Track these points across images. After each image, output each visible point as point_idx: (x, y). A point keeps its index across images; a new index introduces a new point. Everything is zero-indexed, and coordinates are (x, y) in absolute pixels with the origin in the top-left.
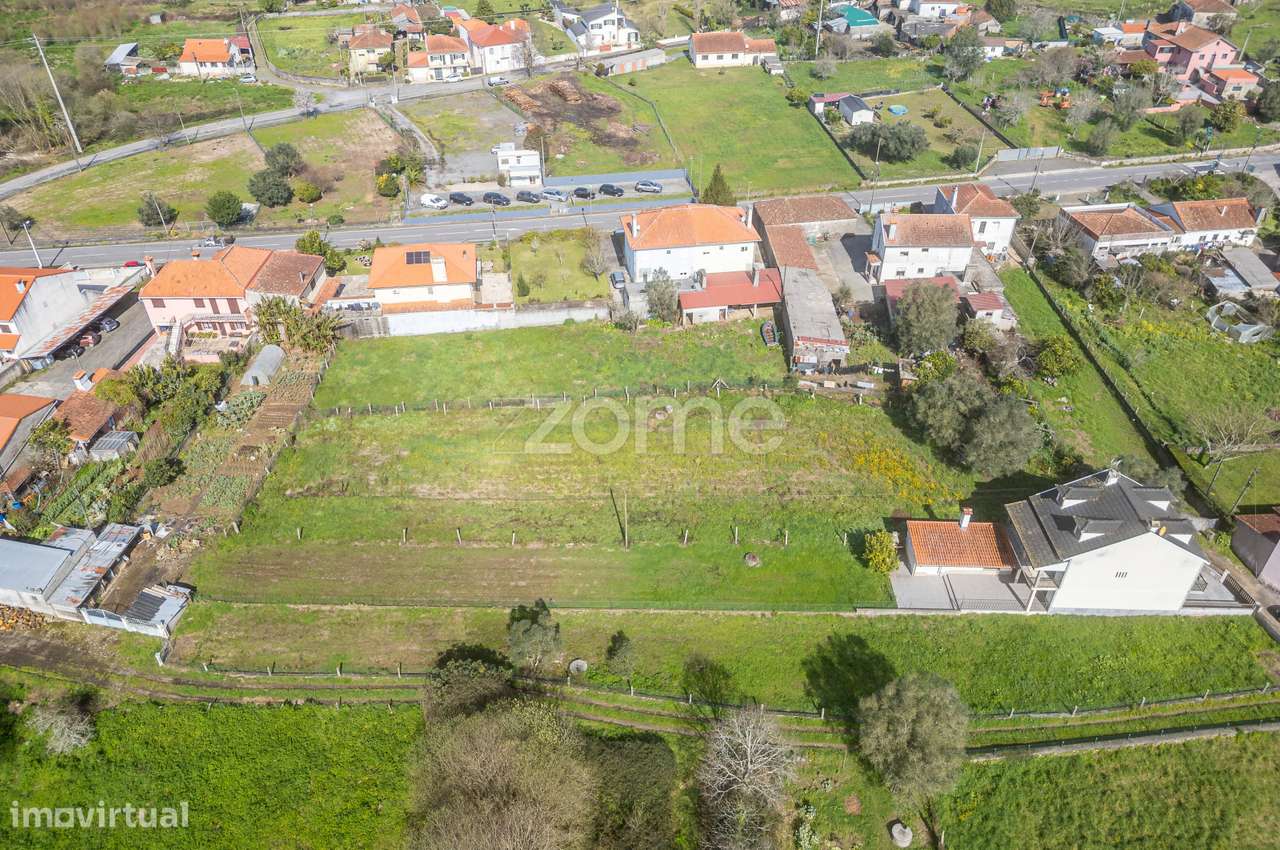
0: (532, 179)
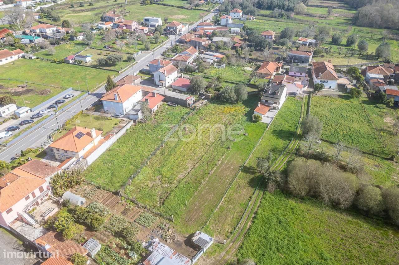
0: (27, 112)
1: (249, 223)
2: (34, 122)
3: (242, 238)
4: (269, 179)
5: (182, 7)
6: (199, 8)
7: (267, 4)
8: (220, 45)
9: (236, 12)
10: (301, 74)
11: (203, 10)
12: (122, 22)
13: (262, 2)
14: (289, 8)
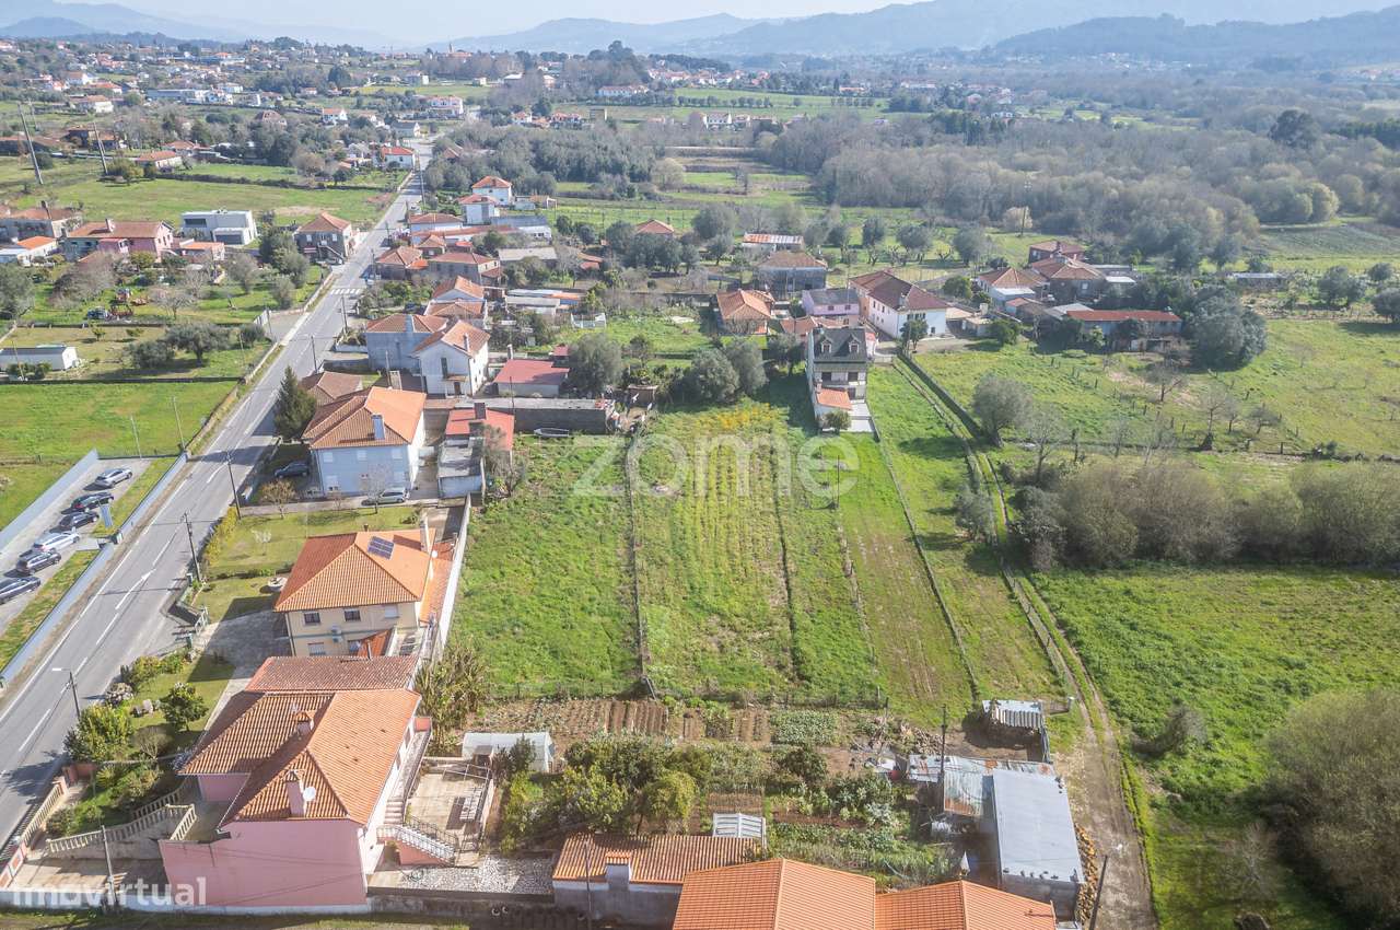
1: (1072, 652)
2: (44, 583)
3: (1090, 687)
4: (1033, 535)
5: (283, 184)
6: (346, 184)
7: (568, 162)
8: (539, 267)
9: (494, 185)
10: (848, 308)
11: (365, 188)
12: (107, 231)
13: (549, 158)
14: (636, 171)
